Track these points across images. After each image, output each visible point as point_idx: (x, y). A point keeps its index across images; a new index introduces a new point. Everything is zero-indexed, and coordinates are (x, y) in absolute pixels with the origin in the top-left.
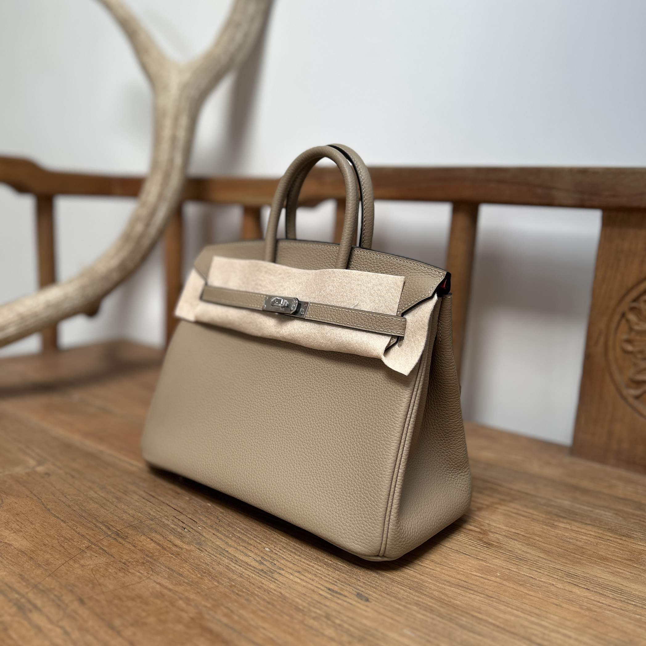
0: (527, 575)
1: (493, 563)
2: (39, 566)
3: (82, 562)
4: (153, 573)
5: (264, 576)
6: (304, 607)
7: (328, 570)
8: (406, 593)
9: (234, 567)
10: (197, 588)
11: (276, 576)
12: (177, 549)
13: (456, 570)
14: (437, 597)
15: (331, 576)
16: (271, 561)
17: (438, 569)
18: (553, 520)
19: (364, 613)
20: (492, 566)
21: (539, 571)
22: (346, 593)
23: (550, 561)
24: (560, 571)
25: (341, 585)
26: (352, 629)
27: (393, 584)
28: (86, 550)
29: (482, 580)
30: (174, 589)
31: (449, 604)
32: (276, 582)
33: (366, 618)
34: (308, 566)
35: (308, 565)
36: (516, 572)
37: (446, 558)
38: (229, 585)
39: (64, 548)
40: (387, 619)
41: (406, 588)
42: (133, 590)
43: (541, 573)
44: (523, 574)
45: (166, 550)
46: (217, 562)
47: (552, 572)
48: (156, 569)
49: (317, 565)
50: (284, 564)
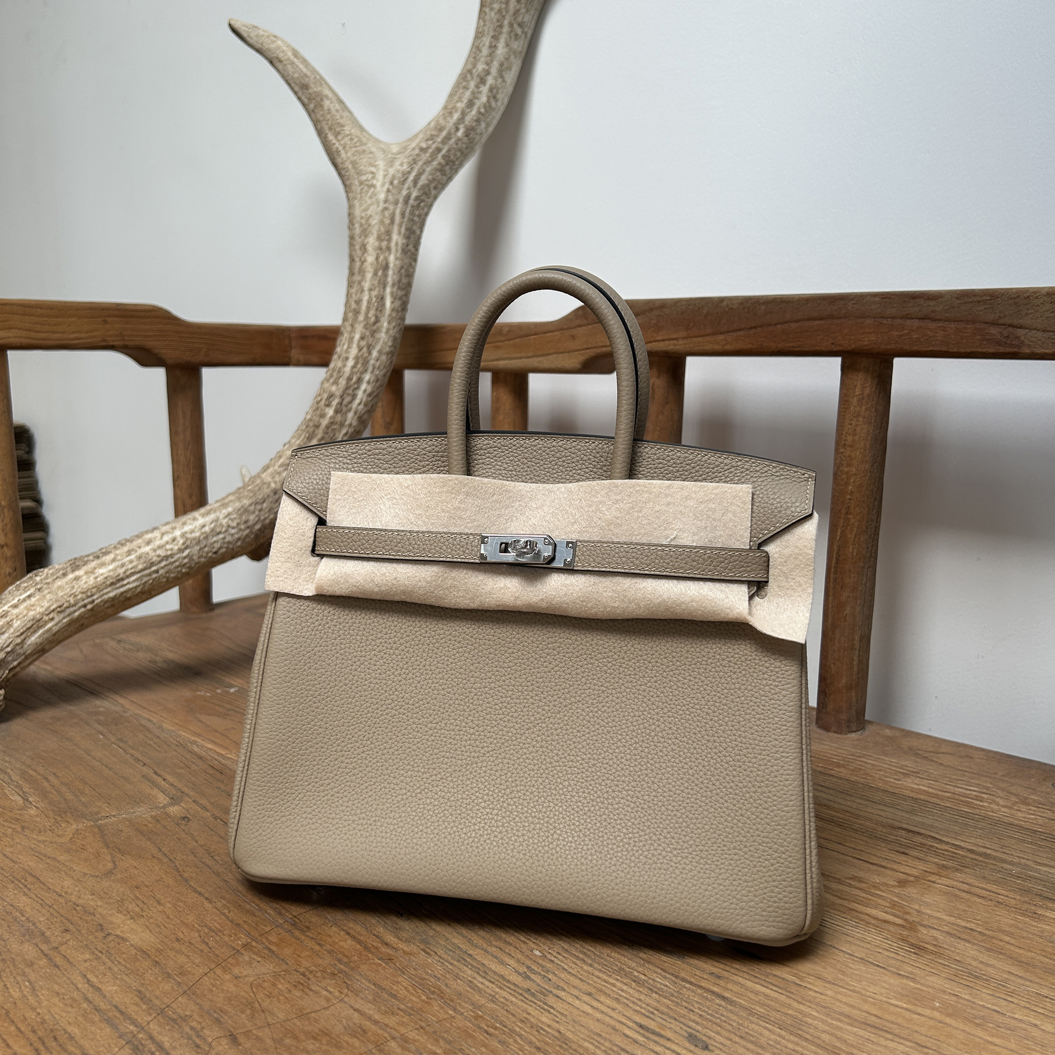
0: (989, 1006)
1: (928, 983)
2: (169, 976)
3: (236, 971)
4: (349, 992)
5: (531, 1001)
7: (638, 991)
8: (773, 1037)
9: (482, 983)
10: (420, 1020)
11: (551, 1000)
12: (389, 951)
13: (862, 995)
14: (828, 1045)
15: (645, 1003)
16: (543, 973)
17: (829, 993)
18: (1035, 905)
20: (925, 989)
21: (1010, 999)
22: (669, 1034)
23: (1031, 981)
24: (1048, 1000)
25: (661, 1018)
27: (751, 1018)
28: (242, 951)
29: (908, 1014)
30: (382, 1021)
32: (552, 1011)
34: (606, 984)
35: (605, 981)
36: (970, 1001)
37: (843, 973)
38: (472, 1016)
39: (209, 946)
41: (773, 1025)
42: (316, 1020)
43: (1015, 1003)
44: (980, 1005)
45: (371, 951)
46: (453, 973)
47: (1034, 1001)
48: (353, 985)
49: (620, 982)
50: (565, 980)
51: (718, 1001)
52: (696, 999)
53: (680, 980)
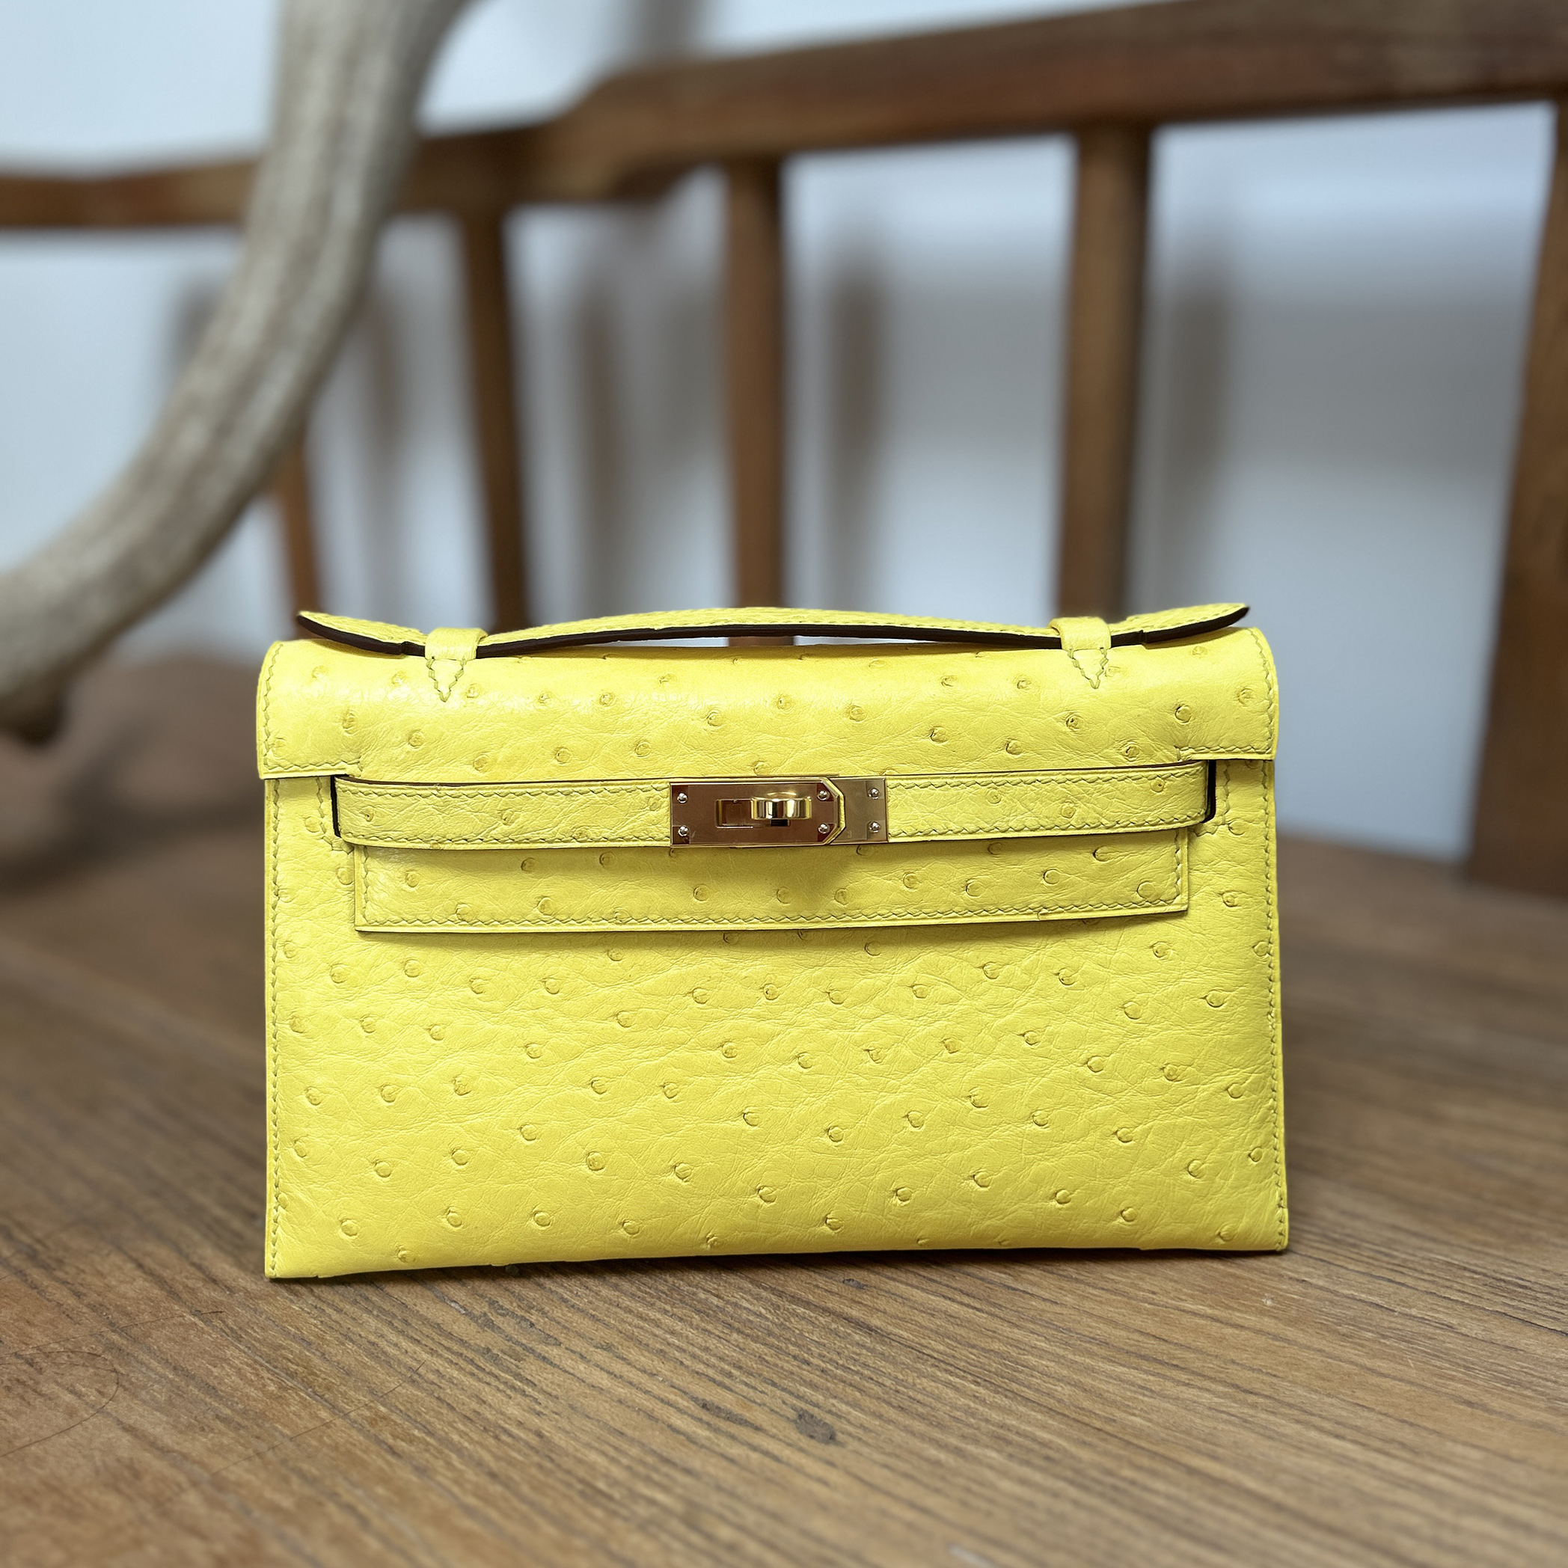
0: (1363, 1296)
4: (119, 1391)
5: (490, 1374)
6: (615, 1483)
7: (705, 1331)
8: (962, 1401)
9: (396, 1345)
10: (258, 1438)
11: (530, 1368)
12: (217, 1295)
14: (1067, 1406)
15: (715, 1355)
19: (819, 1490)
21: (1399, 1279)
22: (759, 1416)
23: (1434, 1240)
24: (1467, 1274)
25: (746, 1384)
27: (919, 1366)
29: (1215, 1328)
30: (177, 1447)
31: (1108, 1428)
32: (529, 1390)
33: (824, 1508)
34: (641, 1323)
35: (641, 1318)
36: (1328, 1290)
38: (366, 1418)
40: (896, 1509)
41: (963, 1378)
42: (39, 1461)
43: (1408, 1287)
44: (1347, 1297)
45: (180, 1298)
46: (341, 1330)
47: (1443, 1278)
48: (132, 1375)
49: (671, 1316)
50: (563, 1322)
51: (857, 1337)
52: (815, 1338)
53: (785, 1300)
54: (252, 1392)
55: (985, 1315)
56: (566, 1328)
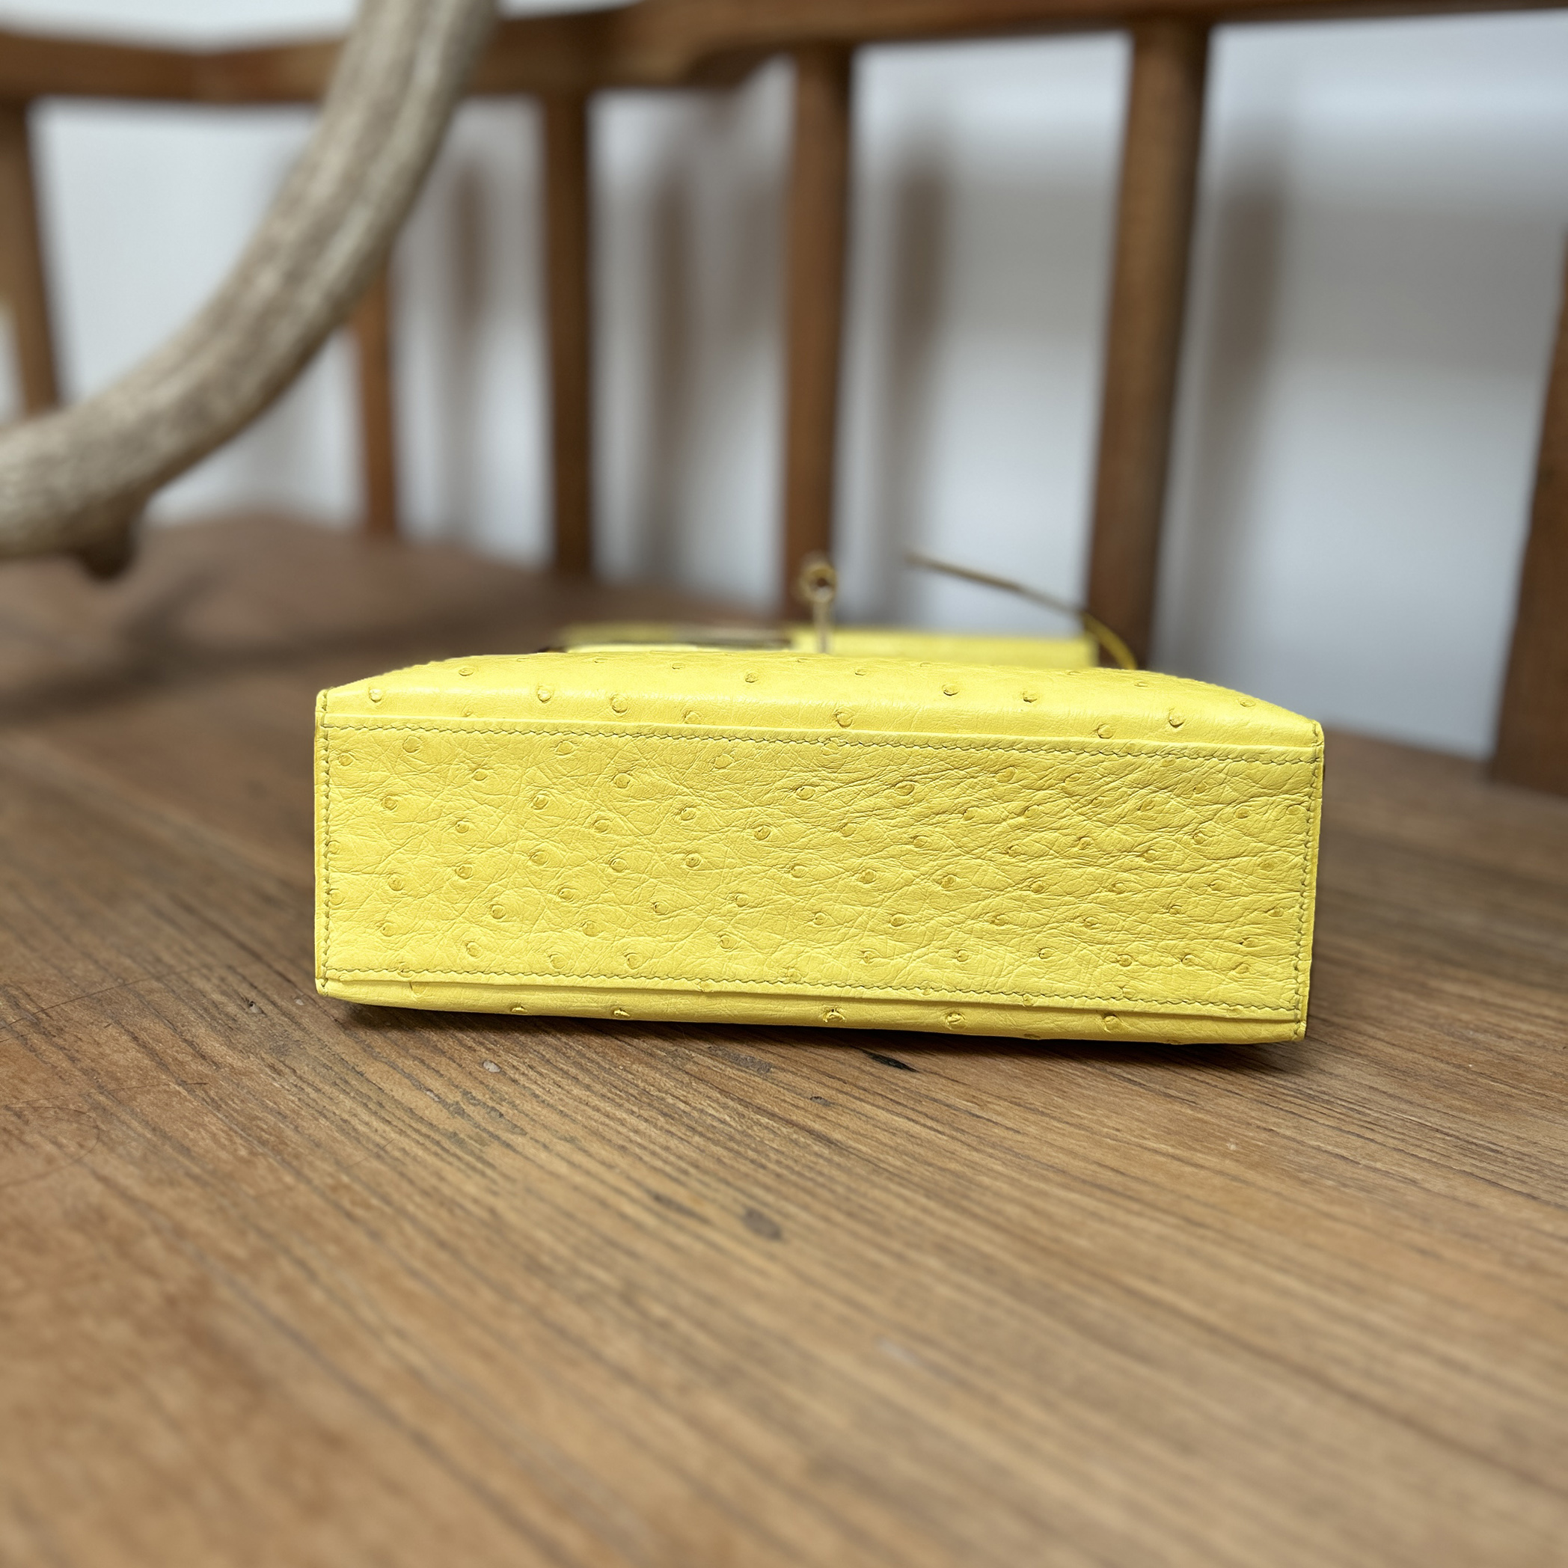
0: (1330, 1148)
4: (98, 1145)
5: (455, 1155)
6: (558, 1259)
7: (669, 1132)
8: (911, 1212)
9: (367, 1124)
10: (223, 1195)
11: (494, 1152)
12: (204, 1069)
13: (1093, 1132)
14: (1015, 1224)
15: (674, 1154)
16: (491, 1104)
17: (1032, 1130)
18: (1425, 973)
19: (758, 1282)
20: (1214, 1120)
21: (1369, 1134)
22: (709, 1211)
23: (1409, 1102)
24: (1439, 1135)
25: (701, 1182)
26: (701, 1338)
27: (874, 1178)
29: (1175, 1166)
30: (145, 1198)
31: (1054, 1247)
33: (759, 1296)
34: (607, 1121)
35: (608, 1116)
36: (1294, 1140)
38: (329, 1185)
40: (831, 1304)
42: (12, 1200)
43: (1376, 1142)
44: (1313, 1147)
45: (168, 1069)
46: (316, 1107)
47: (1414, 1138)
48: (112, 1131)
49: (638, 1117)
50: (531, 1114)
51: (816, 1148)
52: (775, 1146)
53: (750, 1110)
54: (224, 1155)
55: (945, 1138)
56: (533, 1120)
